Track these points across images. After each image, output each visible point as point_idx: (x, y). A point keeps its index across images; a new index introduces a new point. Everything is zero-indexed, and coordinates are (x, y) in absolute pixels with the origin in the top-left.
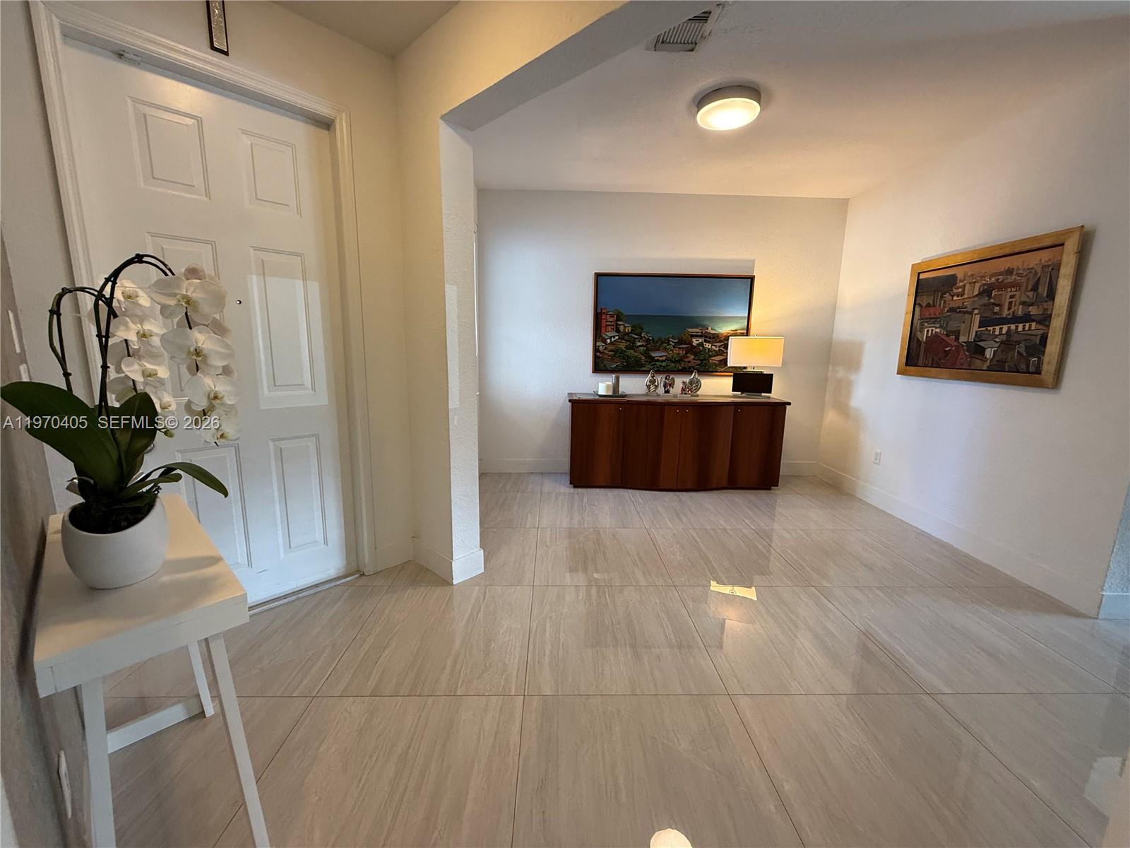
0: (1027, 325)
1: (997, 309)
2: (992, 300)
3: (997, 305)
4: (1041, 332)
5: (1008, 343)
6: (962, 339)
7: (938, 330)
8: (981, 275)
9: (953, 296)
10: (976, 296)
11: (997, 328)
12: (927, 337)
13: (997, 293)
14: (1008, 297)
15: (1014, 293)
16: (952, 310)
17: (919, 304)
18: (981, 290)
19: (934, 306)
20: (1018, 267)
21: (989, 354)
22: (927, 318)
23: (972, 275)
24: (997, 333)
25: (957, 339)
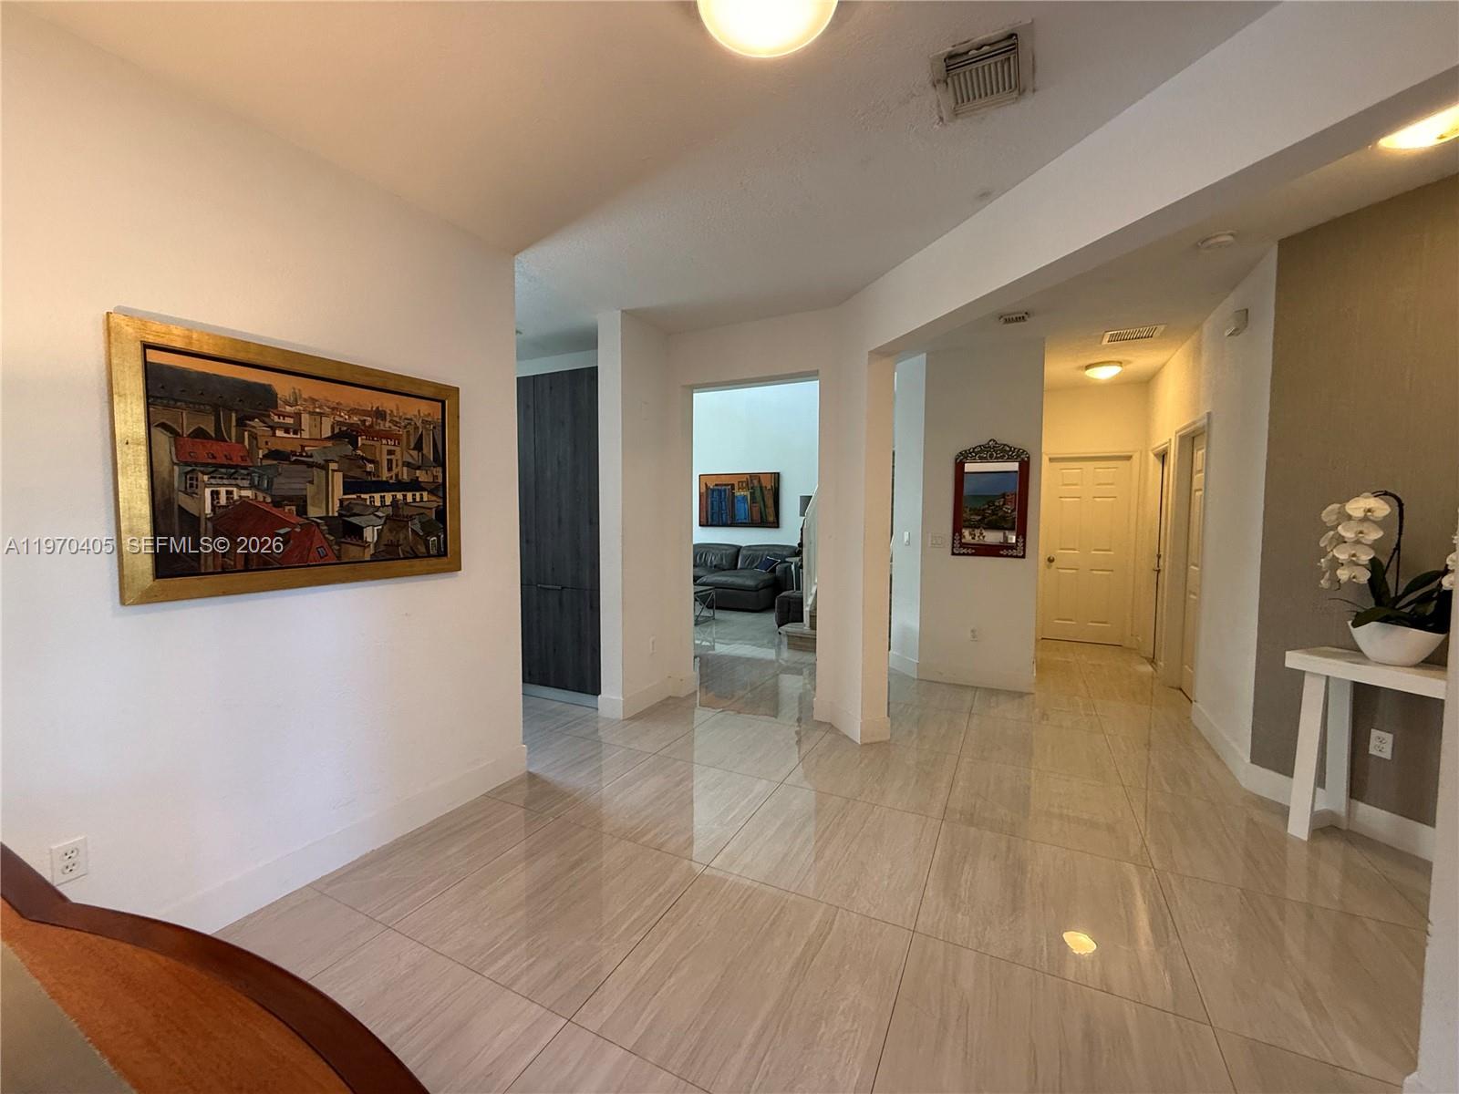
0: (418, 494)
1: (370, 467)
2: (359, 452)
3: (371, 461)
4: (435, 504)
5: (396, 518)
6: (314, 512)
7: (245, 493)
8: (334, 405)
9: (273, 428)
10: (328, 438)
11: (377, 496)
12: (214, 507)
13: (364, 442)
14: (385, 452)
15: (393, 448)
16: (274, 455)
17: (163, 426)
18: (337, 431)
19: (220, 438)
20: (392, 411)
21: (370, 535)
22: (207, 465)
23: (313, 400)
24: (378, 503)
25: (302, 511)
